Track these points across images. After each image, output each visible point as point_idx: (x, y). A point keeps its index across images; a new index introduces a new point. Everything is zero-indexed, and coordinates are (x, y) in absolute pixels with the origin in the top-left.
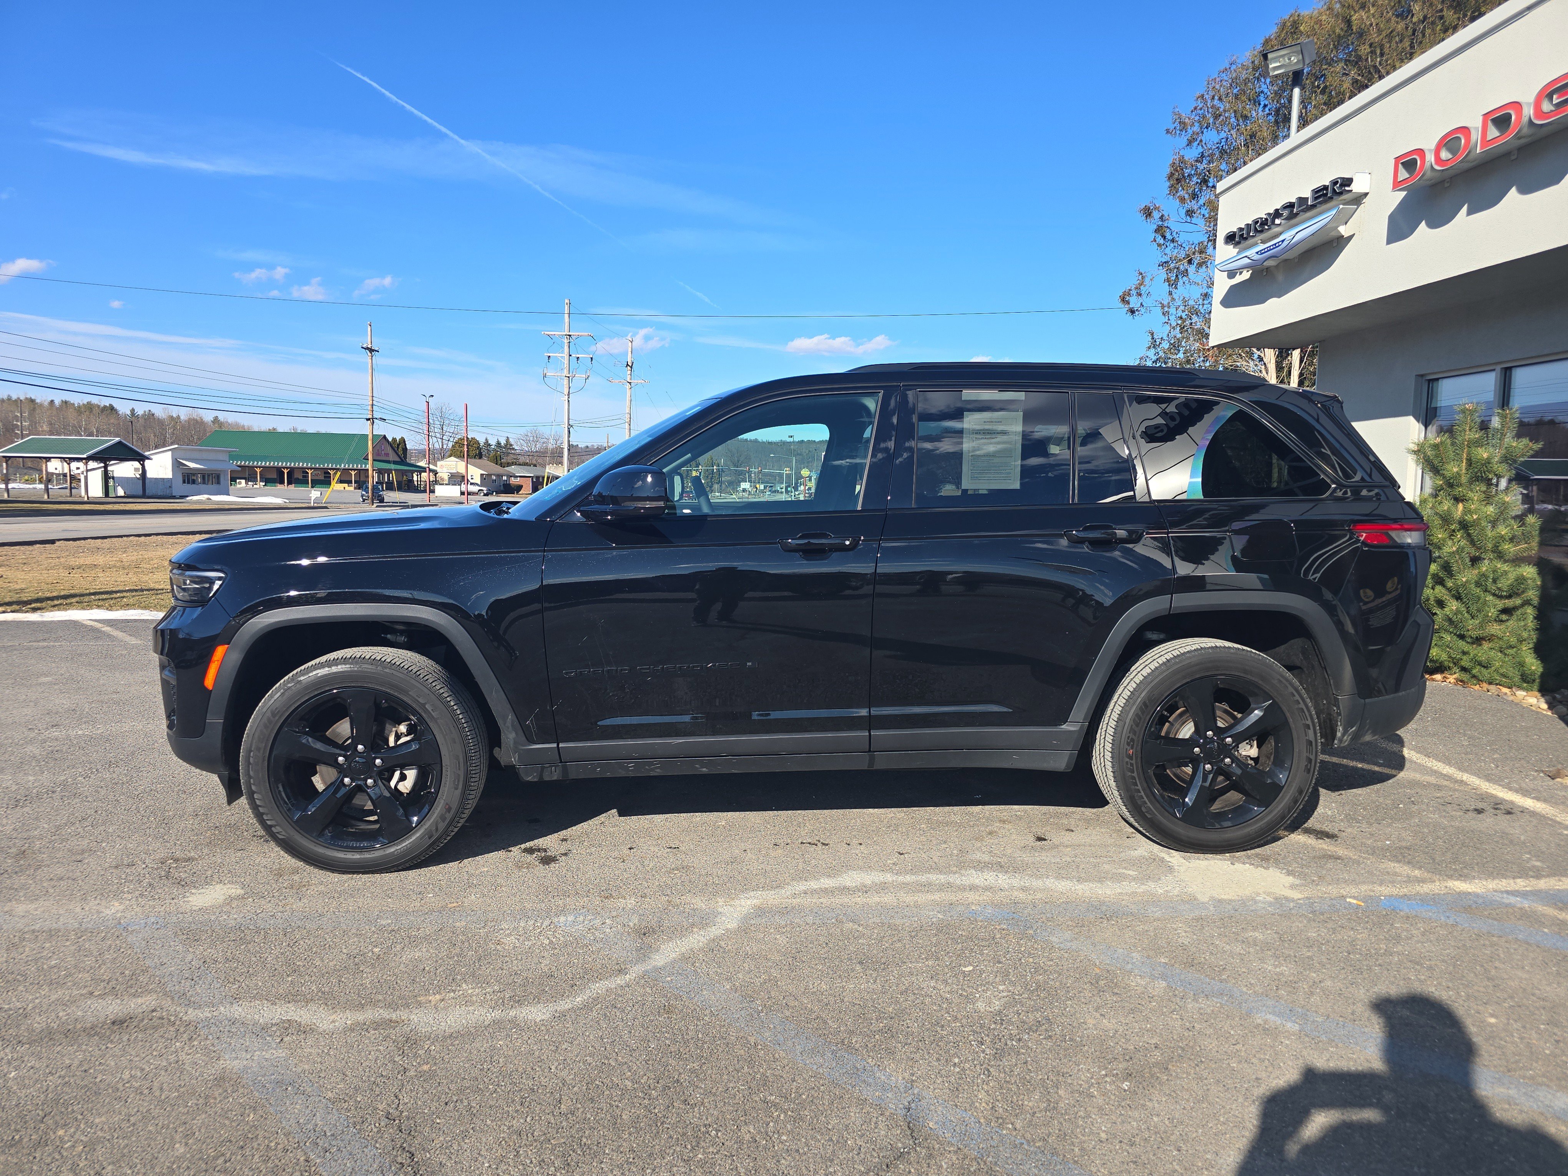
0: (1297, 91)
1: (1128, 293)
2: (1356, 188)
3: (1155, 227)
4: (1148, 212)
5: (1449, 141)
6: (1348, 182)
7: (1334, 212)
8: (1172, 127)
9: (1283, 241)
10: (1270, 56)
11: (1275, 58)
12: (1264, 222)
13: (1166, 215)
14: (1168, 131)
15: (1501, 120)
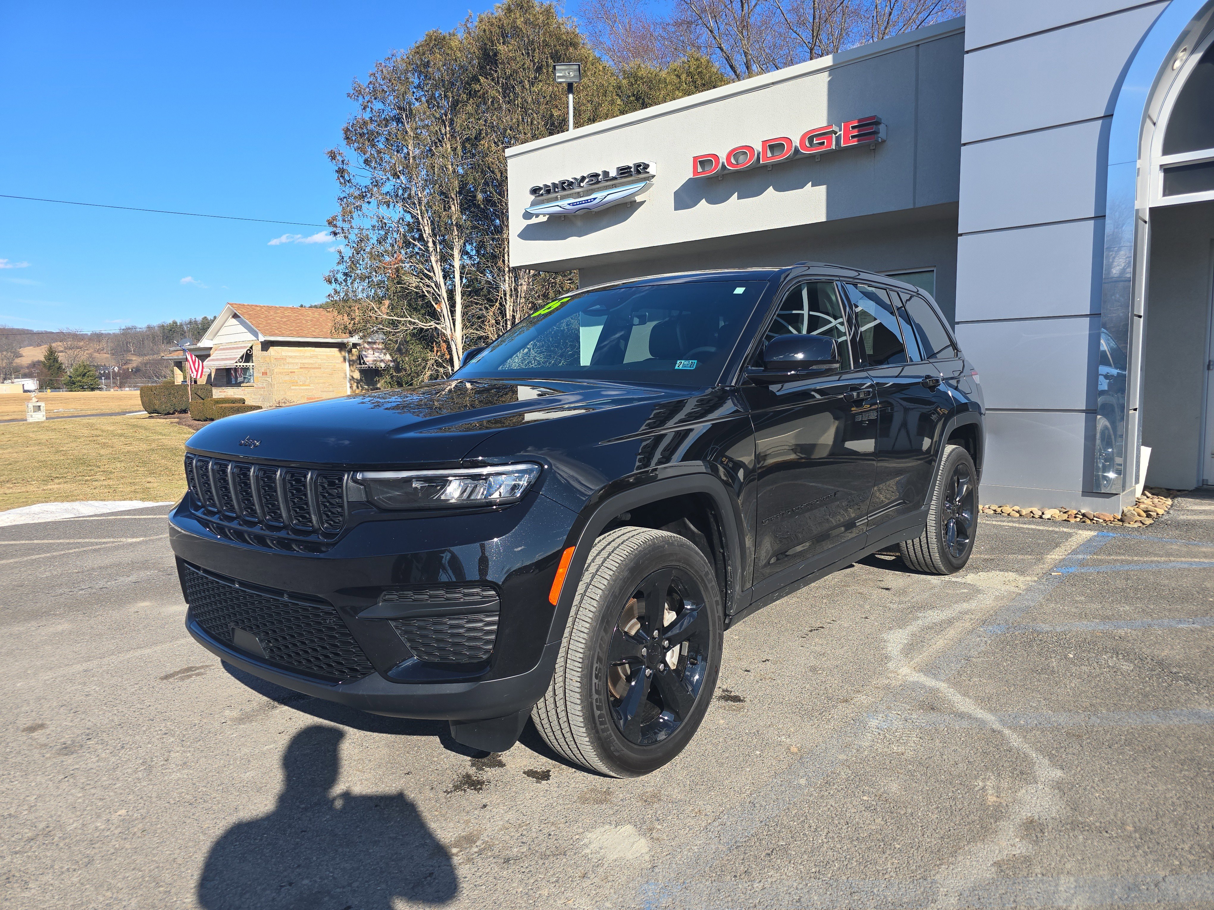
0: (571, 96)
1: (334, 218)
2: (651, 170)
3: (337, 168)
4: (333, 156)
5: (734, 153)
6: (646, 166)
7: (643, 185)
8: (352, 92)
9: (595, 199)
10: (557, 67)
11: (561, 70)
12: (571, 184)
13: (346, 160)
14: (349, 95)
15: (774, 146)
